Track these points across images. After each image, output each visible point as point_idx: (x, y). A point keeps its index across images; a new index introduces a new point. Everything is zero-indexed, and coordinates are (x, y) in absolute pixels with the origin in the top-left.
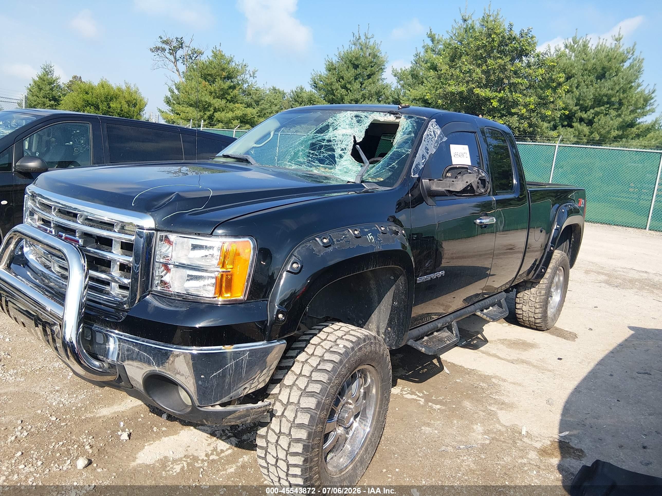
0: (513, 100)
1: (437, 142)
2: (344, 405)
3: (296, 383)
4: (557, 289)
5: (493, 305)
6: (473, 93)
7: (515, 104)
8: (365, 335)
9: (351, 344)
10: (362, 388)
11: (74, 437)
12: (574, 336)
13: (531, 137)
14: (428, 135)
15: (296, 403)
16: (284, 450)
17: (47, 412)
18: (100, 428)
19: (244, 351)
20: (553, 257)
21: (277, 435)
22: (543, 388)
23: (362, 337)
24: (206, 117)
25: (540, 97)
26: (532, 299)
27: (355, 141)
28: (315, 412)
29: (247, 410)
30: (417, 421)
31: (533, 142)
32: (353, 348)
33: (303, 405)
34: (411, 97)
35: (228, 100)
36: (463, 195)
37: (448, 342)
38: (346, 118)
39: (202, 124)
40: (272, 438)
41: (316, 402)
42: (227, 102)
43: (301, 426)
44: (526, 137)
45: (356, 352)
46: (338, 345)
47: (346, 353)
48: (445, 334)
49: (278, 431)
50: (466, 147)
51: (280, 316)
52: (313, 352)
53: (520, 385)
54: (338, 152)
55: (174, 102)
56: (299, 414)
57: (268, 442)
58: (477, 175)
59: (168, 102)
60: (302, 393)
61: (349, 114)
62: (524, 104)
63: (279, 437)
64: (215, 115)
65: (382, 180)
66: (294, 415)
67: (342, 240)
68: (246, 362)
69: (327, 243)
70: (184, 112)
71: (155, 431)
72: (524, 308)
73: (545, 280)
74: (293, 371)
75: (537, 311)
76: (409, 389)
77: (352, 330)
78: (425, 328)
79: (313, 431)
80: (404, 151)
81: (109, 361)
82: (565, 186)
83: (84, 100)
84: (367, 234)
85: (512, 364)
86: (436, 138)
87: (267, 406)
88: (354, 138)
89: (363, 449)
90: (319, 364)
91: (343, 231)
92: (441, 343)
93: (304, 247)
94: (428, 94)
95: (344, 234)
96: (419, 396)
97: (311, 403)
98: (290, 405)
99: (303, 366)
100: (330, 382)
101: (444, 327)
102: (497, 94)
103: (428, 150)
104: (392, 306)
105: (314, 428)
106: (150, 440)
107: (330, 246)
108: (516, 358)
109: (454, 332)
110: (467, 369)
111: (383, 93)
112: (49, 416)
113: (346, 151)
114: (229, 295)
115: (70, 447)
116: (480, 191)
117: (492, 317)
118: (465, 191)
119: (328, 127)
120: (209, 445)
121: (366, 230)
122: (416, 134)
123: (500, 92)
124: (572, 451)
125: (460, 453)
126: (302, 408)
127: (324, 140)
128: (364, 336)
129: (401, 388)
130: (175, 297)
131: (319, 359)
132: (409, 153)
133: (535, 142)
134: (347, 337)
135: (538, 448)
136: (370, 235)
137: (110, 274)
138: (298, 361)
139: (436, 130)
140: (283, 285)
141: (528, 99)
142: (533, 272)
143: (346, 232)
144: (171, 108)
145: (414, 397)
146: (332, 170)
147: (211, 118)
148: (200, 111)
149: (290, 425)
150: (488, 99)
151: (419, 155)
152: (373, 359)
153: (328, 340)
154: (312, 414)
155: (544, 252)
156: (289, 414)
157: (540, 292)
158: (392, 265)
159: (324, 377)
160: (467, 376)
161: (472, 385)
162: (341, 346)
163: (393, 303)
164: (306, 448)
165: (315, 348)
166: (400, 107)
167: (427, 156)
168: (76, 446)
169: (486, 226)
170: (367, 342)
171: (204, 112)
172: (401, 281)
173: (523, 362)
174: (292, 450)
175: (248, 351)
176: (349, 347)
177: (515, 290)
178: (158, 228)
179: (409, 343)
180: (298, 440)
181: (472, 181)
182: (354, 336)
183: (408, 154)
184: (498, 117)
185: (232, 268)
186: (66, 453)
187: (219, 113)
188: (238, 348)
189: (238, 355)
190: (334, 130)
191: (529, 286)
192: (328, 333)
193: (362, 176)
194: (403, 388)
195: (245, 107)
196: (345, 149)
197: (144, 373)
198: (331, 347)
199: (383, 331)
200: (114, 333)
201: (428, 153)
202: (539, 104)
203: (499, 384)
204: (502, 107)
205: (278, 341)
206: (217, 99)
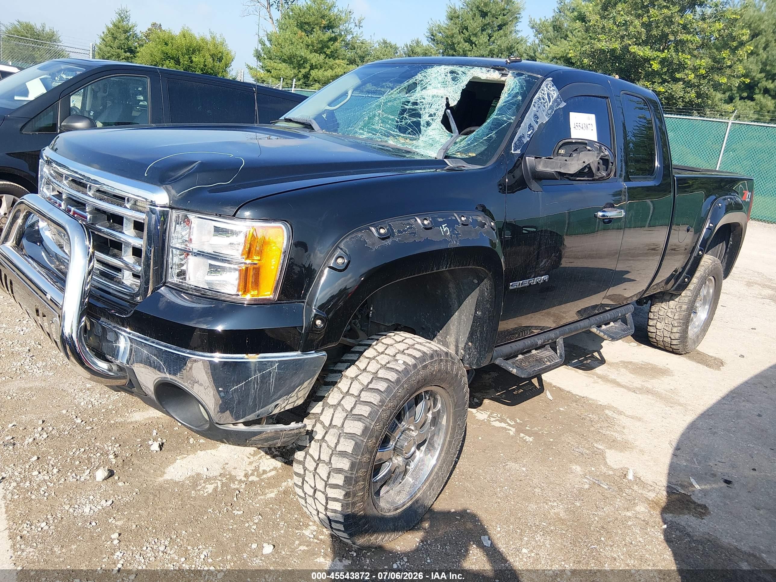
0: (679, 61)
1: (551, 108)
2: (403, 431)
3: (342, 402)
4: (704, 304)
5: (615, 321)
6: (629, 52)
7: (682, 67)
8: (433, 350)
9: (413, 360)
10: (431, 412)
11: (98, 444)
12: (719, 363)
13: (699, 110)
14: (539, 99)
15: (339, 426)
16: (323, 480)
17: (73, 413)
18: (130, 435)
19: (272, 362)
20: (702, 263)
21: (315, 462)
22: (668, 425)
23: (428, 353)
24: (300, 75)
25: (714, 60)
26: (669, 314)
27: (448, 104)
28: (362, 438)
29: (276, 432)
30: (502, 455)
31: (700, 116)
32: (415, 366)
33: (347, 430)
34: (551, 55)
35: (327, 55)
36: (578, 178)
37: (548, 363)
38: (439, 74)
39: (294, 83)
40: (310, 465)
41: (362, 428)
42: (326, 58)
43: (343, 454)
44: (692, 110)
45: (419, 370)
46: (397, 360)
47: (406, 371)
48: (547, 353)
49: (316, 458)
50: (592, 117)
51: (318, 322)
52: (366, 368)
53: (639, 419)
54: (425, 118)
55: (265, 56)
56: (342, 440)
57: (305, 469)
58: (598, 153)
59: (258, 57)
60: (347, 415)
61: (443, 70)
62: (693, 68)
63: (318, 465)
64: (311, 73)
65: (474, 155)
66: (336, 441)
67: (405, 231)
68: (275, 374)
69: (385, 234)
70: (276, 69)
71: (191, 442)
72: (659, 326)
73: (689, 292)
74: (339, 389)
75: (675, 330)
76: (499, 416)
77: (418, 343)
78: (519, 345)
79: (358, 461)
80: (505, 119)
81: (118, 362)
82: (727, 174)
83: (163, 52)
84: (440, 224)
85: (633, 393)
86: (551, 103)
87: (300, 428)
88: (447, 99)
89: (427, 484)
90: (371, 382)
91: (409, 219)
92: (538, 364)
93: (353, 237)
94: (571, 51)
95: (409, 224)
96: (510, 425)
97: (356, 428)
98: (333, 428)
99: (352, 383)
100: (383, 405)
101: (546, 345)
102: (659, 54)
103: (538, 118)
104: (475, 316)
105: (359, 457)
106: (184, 452)
107: (388, 237)
108: (639, 386)
109: (558, 351)
110: (575, 396)
111: (516, 49)
112: (74, 417)
113: (435, 118)
114: (256, 292)
115: (92, 455)
116: (600, 175)
117: (611, 335)
118: (581, 173)
119: (415, 84)
120: (251, 463)
121: (440, 220)
122: (524, 97)
123: (663, 51)
124: (693, 506)
125: (549, 497)
126: (346, 433)
127: (409, 102)
128: (431, 352)
129: (489, 413)
130: (193, 291)
131: (372, 376)
132: (512, 121)
133: (704, 117)
134: (410, 351)
135: (650, 499)
136: (445, 227)
137: (120, 258)
138: (347, 377)
139: (552, 93)
140: (323, 284)
141: (698, 62)
142: (673, 281)
143: (412, 221)
144: (261, 64)
145: (503, 425)
146: (414, 142)
147: (306, 76)
148: (294, 68)
149: (330, 452)
150: (647, 60)
151: (525, 124)
152: (443, 380)
153: (386, 354)
154: (358, 441)
155: (691, 257)
156: (331, 439)
157: (681, 307)
158: (473, 265)
159: (375, 398)
160: (574, 404)
161: (578, 415)
162: (401, 362)
163: (476, 312)
164: (347, 480)
165: (369, 363)
166: (509, 61)
167: (536, 127)
168: (99, 454)
169: (610, 220)
170: (436, 358)
171: (298, 69)
172: (486, 284)
173: (648, 391)
174: (332, 481)
175: (277, 362)
176: (410, 364)
177: (650, 302)
178: (173, 206)
179: (497, 362)
180: (339, 471)
181: (591, 161)
182: (419, 350)
183: (511, 123)
184: (658, 83)
185: (259, 260)
186: (87, 461)
187: (316, 70)
188: (265, 358)
189: (264, 366)
190: (422, 90)
191: (668, 298)
192: (388, 345)
193: (447, 149)
194: (491, 413)
195: (347, 64)
196: (435, 114)
197: (155, 380)
198: (388, 363)
199: (463, 346)
200: (125, 331)
201: (537, 122)
202: (712, 68)
203: (613, 416)
204: (664, 71)
205: (316, 352)
206: (315, 54)
